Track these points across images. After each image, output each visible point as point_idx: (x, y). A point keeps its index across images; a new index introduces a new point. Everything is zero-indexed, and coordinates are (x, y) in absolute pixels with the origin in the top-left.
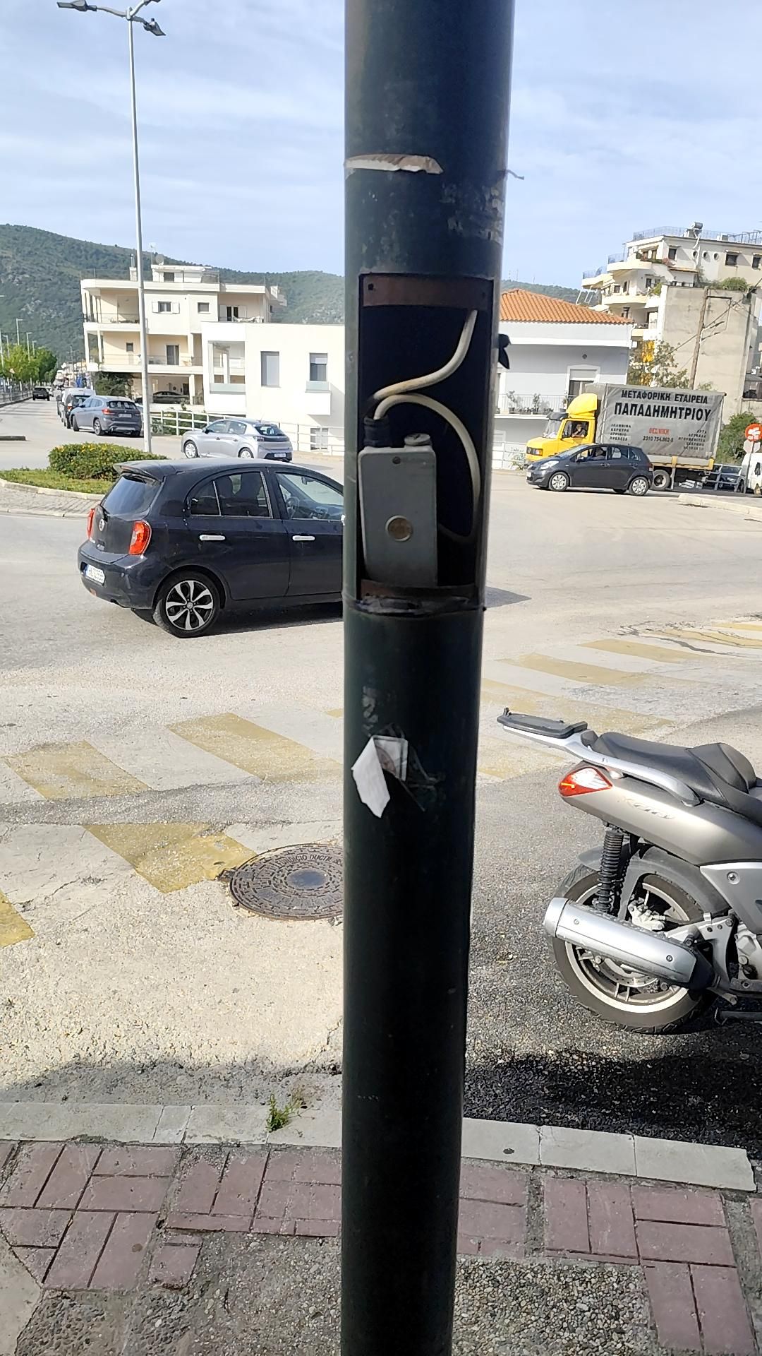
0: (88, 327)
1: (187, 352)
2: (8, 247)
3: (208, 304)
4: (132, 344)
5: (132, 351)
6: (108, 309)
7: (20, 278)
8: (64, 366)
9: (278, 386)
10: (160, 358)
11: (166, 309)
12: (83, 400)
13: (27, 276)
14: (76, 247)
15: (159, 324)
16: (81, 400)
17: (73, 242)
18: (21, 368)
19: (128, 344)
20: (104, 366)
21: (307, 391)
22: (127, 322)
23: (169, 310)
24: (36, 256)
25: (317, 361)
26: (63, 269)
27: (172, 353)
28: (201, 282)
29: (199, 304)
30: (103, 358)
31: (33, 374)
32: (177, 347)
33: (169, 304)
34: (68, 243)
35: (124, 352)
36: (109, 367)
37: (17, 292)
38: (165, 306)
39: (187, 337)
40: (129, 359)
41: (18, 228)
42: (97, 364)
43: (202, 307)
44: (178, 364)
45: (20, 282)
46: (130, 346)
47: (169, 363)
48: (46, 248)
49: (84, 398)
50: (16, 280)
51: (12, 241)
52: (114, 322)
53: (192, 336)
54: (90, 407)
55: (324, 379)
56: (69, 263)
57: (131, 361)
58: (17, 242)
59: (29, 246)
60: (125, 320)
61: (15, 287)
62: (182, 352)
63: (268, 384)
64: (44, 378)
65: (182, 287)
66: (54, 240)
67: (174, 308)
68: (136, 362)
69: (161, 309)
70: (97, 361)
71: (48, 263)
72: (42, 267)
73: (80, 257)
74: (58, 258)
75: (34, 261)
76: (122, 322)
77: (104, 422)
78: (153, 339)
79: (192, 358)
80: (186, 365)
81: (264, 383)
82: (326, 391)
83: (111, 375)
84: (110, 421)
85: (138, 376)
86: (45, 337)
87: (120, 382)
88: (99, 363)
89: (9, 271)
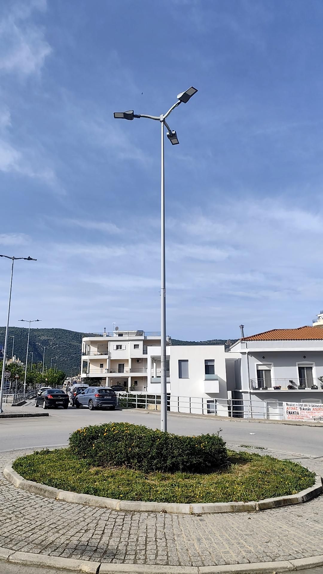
0: (84, 358)
1: (128, 367)
2: (52, 336)
3: (138, 345)
4: (103, 364)
5: (103, 367)
6: (94, 350)
7: (55, 346)
8: (68, 378)
9: (188, 378)
10: (115, 370)
11: (119, 348)
12: (83, 390)
13: (57, 346)
14: (77, 335)
15: (115, 355)
16: (81, 390)
17: (76, 333)
18: (51, 378)
19: (101, 365)
20: (89, 375)
21: (206, 380)
22: (102, 354)
23: (121, 348)
24: (62, 339)
25: (209, 364)
26: (72, 343)
27: (121, 368)
28: (136, 336)
29: (135, 345)
30: (89, 371)
31: (55, 381)
32: (123, 365)
33: (121, 346)
34: (74, 333)
35: (99, 368)
36: (91, 375)
37: (53, 352)
38: (119, 347)
39: (128, 360)
40: (101, 371)
41: (56, 329)
42: (86, 374)
43: (136, 346)
44: (123, 372)
45: (54, 348)
46: (102, 366)
47: (119, 372)
48: (66, 336)
49: (83, 389)
50: (53, 347)
51: (53, 334)
52: (96, 355)
53: (131, 359)
54: (87, 393)
55: (213, 373)
56: (74, 341)
57: (102, 372)
58: (55, 334)
59: (60, 335)
60: (100, 354)
61: (52, 350)
62: (125, 367)
63: (182, 377)
64: (59, 383)
65: (127, 338)
66: (69, 333)
67: (123, 347)
68: (104, 372)
69: (117, 348)
70: (86, 373)
71: (66, 341)
72: (63, 342)
73: (78, 338)
74: (70, 339)
75: (61, 340)
76: (99, 355)
77: (95, 402)
78: (112, 361)
79: (130, 369)
80: (127, 373)
81: (180, 377)
82: (217, 380)
83: (92, 379)
84: (99, 401)
85: (105, 379)
86: (61, 368)
87: (96, 382)
88: (87, 374)
89: (51, 344)
